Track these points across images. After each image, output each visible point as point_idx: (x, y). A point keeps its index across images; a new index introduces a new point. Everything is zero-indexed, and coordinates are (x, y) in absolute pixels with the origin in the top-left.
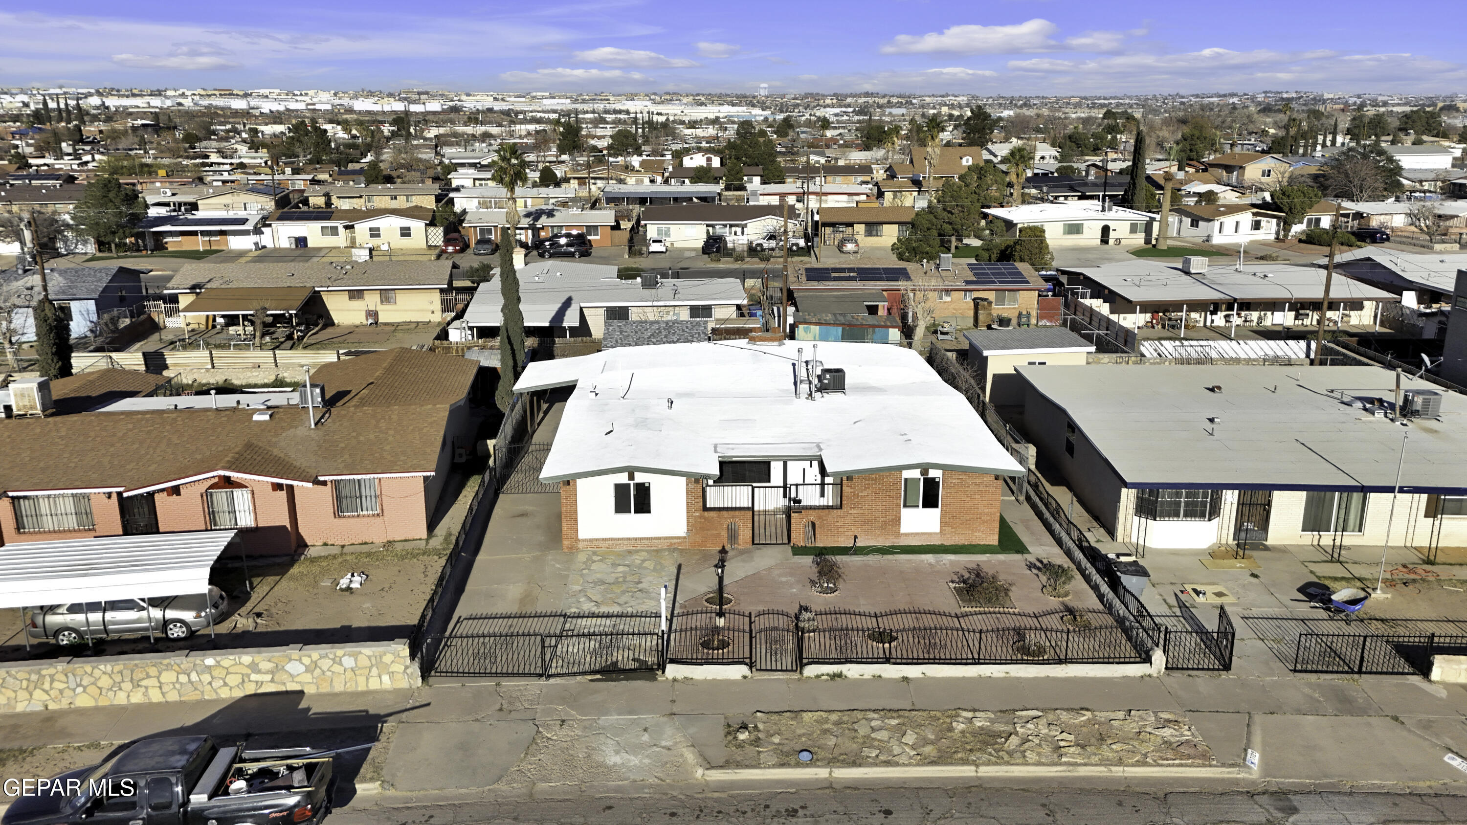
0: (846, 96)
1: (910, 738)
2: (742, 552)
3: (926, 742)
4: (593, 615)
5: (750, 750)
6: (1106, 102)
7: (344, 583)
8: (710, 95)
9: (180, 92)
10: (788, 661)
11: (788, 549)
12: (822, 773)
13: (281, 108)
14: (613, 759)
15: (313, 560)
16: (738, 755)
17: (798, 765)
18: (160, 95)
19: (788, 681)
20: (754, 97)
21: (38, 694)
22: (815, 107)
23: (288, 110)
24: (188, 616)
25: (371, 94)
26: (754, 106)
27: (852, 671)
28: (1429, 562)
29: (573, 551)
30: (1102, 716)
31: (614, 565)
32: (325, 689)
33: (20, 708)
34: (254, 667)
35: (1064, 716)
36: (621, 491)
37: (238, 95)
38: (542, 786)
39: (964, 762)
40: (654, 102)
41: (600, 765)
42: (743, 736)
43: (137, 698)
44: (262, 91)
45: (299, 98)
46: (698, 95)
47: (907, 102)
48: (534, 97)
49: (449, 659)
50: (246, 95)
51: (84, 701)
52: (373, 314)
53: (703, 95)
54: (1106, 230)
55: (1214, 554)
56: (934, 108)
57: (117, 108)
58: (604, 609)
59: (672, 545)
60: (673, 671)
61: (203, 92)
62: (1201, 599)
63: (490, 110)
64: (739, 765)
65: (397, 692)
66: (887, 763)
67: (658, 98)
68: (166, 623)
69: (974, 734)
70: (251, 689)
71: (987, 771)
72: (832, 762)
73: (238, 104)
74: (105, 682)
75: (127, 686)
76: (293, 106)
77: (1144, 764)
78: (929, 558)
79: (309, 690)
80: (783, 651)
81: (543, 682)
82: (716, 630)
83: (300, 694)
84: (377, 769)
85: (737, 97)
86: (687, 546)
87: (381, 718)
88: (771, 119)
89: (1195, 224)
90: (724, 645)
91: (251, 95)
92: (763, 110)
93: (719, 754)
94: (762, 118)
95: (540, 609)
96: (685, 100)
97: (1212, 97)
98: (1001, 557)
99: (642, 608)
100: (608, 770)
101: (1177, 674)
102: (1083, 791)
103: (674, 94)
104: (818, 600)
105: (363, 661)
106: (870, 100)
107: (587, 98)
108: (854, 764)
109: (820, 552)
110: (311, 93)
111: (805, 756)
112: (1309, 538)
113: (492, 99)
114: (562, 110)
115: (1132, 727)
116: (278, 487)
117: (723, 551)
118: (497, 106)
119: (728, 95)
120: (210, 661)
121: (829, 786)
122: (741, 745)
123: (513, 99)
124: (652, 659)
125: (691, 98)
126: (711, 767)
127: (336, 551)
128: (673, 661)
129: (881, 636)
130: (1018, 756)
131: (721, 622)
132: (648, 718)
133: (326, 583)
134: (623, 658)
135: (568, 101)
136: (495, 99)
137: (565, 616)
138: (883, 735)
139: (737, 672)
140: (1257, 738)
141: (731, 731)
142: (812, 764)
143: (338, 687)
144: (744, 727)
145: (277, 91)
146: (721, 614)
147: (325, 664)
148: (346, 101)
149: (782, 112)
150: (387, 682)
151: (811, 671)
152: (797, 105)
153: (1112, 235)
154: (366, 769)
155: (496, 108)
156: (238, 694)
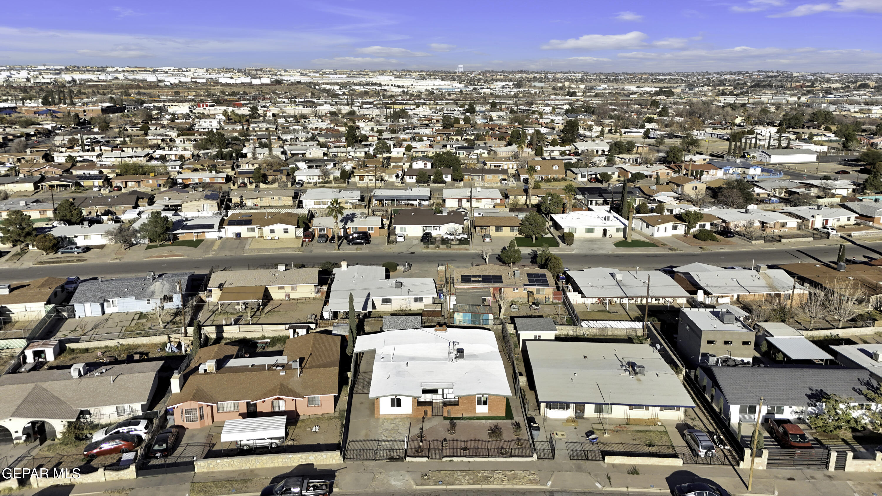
0: (509, 73)
1: (467, 478)
2: (429, 419)
3: (471, 479)
4: (386, 441)
5: (427, 481)
6: (663, 78)
7: (314, 429)
8: (428, 71)
9: (115, 69)
10: (439, 457)
11: (442, 418)
12: (444, 487)
13: (177, 81)
14: (393, 483)
15: (302, 420)
16: (424, 482)
17: (439, 485)
18: (104, 71)
19: (438, 462)
20: (455, 73)
21: (248, 464)
22: (491, 81)
23: (180, 82)
24: (277, 441)
25: (228, 70)
26: (454, 80)
27: (455, 459)
28: (627, 424)
29: (378, 419)
30: (516, 472)
31: (391, 423)
32: (318, 463)
33: (243, 468)
34: (301, 458)
35: (507, 472)
36: (393, 401)
37: (149, 71)
38: (377, 489)
39: (479, 484)
40: (396, 76)
41: (391, 485)
42: (425, 477)
43: (272, 465)
44: (164, 69)
45: (186, 73)
46: (421, 71)
47: (545, 77)
48: (325, 73)
49: (349, 454)
50: (154, 71)
51: (259, 466)
52: (288, 295)
53: (425, 72)
54: (605, 231)
55: (568, 420)
56: (561, 82)
57: (80, 80)
58: (389, 439)
59: (408, 417)
60: (408, 459)
61: (129, 69)
62: (557, 436)
63: (299, 83)
64: (424, 485)
65: (337, 464)
66: (460, 485)
67: (398, 74)
68: (271, 443)
69: (483, 477)
70: (300, 463)
71: (484, 487)
72: (447, 484)
73: (151, 78)
74: (265, 461)
75: (270, 462)
76: (183, 79)
77: (522, 485)
78: (483, 421)
79: (315, 464)
80: (437, 454)
81: (374, 462)
82: (420, 447)
83: (313, 464)
84: (337, 485)
85: (445, 73)
86: (412, 416)
87: (335, 471)
88: (464, 90)
89: (647, 226)
90: (422, 451)
91: (157, 71)
92: (460, 83)
93: (419, 482)
94: (459, 90)
95: (371, 438)
96: (414, 75)
97: (727, 74)
98: (505, 421)
99: (399, 439)
100: (393, 486)
101: (540, 460)
102: (506, 491)
103: (407, 70)
104: (449, 437)
105: (328, 456)
106: (524, 76)
107: (356, 73)
108: (452, 485)
109: (452, 419)
110: (193, 70)
111: (440, 483)
112: (597, 415)
113: (299, 74)
114: (342, 83)
115: (523, 475)
116: (293, 400)
117: (423, 418)
118: (304, 80)
119: (439, 72)
120: (290, 456)
121: (446, 490)
122: (425, 480)
123: (312, 74)
124: (402, 455)
125: (417, 73)
126: (417, 485)
127: (308, 417)
128: (408, 456)
129: (465, 449)
130: (492, 483)
131: (421, 444)
132: (402, 472)
133: (309, 429)
134: (395, 455)
135: (345, 76)
136: (302, 74)
137: (378, 441)
138: (460, 477)
139: (425, 459)
140: (552, 478)
141: (423, 476)
142: (442, 485)
143: (322, 463)
144: (426, 475)
145: (172, 68)
146: (421, 441)
147: (319, 457)
148: (213, 76)
149: (471, 85)
150: (334, 462)
151: (445, 459)
152: (480, 79)
153: (608, 234)
154: (334, 485)
155: (302, 81)
156: (297, 464)
